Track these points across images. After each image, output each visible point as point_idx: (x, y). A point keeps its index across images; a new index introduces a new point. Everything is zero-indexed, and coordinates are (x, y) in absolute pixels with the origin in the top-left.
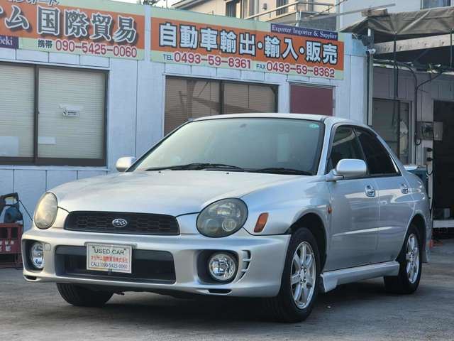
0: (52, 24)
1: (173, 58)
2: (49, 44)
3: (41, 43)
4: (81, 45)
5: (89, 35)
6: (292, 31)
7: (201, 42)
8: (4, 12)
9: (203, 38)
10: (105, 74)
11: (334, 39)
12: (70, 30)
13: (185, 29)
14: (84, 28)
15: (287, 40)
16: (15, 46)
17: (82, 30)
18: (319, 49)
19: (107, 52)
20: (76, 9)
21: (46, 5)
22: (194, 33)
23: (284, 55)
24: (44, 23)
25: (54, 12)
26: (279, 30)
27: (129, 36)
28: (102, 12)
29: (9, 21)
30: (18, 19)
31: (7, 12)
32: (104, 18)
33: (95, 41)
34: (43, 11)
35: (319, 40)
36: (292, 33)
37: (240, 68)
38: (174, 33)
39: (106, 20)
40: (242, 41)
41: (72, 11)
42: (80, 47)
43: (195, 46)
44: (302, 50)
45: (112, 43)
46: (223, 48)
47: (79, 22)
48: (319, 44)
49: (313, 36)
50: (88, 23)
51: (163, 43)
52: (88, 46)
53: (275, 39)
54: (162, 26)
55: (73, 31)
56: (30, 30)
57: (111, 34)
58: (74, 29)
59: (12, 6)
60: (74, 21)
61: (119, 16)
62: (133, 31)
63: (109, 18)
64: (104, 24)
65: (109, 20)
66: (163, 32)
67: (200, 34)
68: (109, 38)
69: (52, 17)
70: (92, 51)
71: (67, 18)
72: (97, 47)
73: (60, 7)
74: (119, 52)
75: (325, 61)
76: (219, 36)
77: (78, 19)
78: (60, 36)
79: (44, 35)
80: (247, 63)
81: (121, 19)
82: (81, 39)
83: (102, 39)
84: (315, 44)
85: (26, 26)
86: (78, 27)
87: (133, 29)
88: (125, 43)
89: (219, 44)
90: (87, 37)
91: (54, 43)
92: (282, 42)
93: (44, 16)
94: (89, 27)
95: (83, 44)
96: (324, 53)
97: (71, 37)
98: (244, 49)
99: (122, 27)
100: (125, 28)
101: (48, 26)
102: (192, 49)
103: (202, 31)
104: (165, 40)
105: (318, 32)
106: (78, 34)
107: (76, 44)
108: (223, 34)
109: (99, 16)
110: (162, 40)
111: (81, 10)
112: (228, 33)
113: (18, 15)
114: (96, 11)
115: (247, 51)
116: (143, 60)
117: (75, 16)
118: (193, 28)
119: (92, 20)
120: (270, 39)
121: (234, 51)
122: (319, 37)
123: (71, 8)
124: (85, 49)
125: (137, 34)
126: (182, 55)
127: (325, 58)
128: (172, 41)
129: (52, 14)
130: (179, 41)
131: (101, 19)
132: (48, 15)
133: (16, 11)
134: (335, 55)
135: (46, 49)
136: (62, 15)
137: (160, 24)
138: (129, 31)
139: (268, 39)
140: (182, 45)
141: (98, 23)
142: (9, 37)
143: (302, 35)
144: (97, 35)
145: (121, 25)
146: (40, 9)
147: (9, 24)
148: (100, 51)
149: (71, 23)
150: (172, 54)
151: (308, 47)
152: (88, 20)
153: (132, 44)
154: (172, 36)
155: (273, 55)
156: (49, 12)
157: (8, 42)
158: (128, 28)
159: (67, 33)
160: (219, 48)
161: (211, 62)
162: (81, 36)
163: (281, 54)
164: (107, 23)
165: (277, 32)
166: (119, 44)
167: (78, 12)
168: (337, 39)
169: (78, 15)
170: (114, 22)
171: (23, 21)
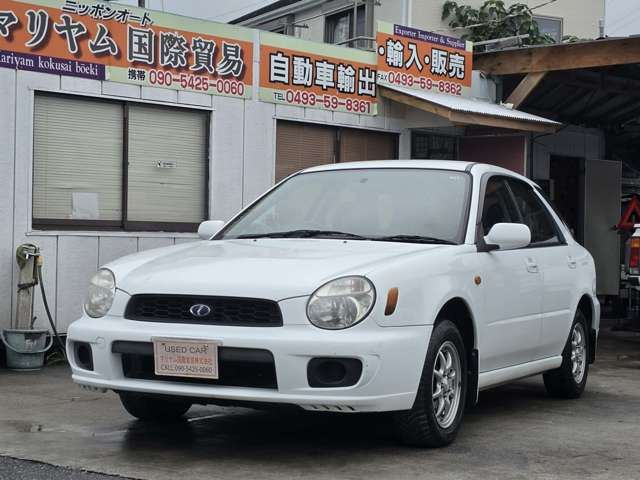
0: (145, 49)
1: (285, 97)
2: (142, 75)
3: (132, 74)
4: (179, 78)
5: (188, 66)
6: (417, 35)
7: (316, 78)
8: (88, 32)
9: (319, 73)
10: (206, 115)
11: (461, 48)
12: (166, 58)
13: (298, 61)
14: (183, 56)
15: (411, 46)
16: (101, 77)
17: (181, 58)
18: (444, 59)
19: (210, 87)
20: (173, 31)
21: (137, 25)
22: (309, 66)
23: (408, 65)
24: (136, 48)
25: (147, 35)
26: (403, 32)
27: (235, 68)
28: (205, 37)
29: (94, 43)
30: (104, 41)
31: (91, 32)
32: (206, 44)
33: (195, 73)
34: (134, 32)
35: (445, 48)
36: (417, 38)
37: (359, 111)
38: (286, 66)
39: (209, 47)
40: (362, 78)
41: (169, 34)
42: (178, 80)
43: (309, 84)
44: (427, 60)
45: (215, 75)
46: (340, 86)
47: (177, 48)
48: (445, 54)
49: (438, 43)
50: (187, 50)
51: (273, 78)
52: (188, 79)
53: (398, 43)
54: (272, 57)
55: (170, 59)
56: (119, 56)
57: (214, 65)
58: (171, 57)
59: (98, 25)
60: (171, 47)
61: (224, 42)
62: (239, 62)
63: (212, 44)
64: (206, 51)
65: (211, 48)
66: (273, 64)
67: (315, 67)
68: (211, 70)
69: (145, 40)
70: (192, 86)
71: (163, 43)
72: (198, 81)
73: (153, 28)
74: (224, 87)
75: (452, 74)
76: (336, 71)
77: (176, 45)
78: (155, 66)
79: (135, 64)
80: (366, 106)
81: (226, 46)
82: (179, 69)
83: (203, 71)
84: (441, 53)
85: (114, 51)
86: (176, 54)
87: (239, 59)
88: (230, 76)
89: (336, 81)
90: (186, 68)
91: (147, 74)
92: (406, 48)
93: (136, 39)
94: (188, 55)
95: (182, 76)
96: (451, 65)
97: (168, 67)
98: (364, 88)
99: (227, 56)
100: (230, 58)
101: (140, 52)
102: (306, 86)
103: (318, 64)
104: (276, 74)
105: (445, 38)
106: (175, 63)
107: (174, 77)
108: (341, 68)
109: (200, 41)
110: (272, 75)
111: (180, 32)
112: (346, 68)
113: (104, 37)
114: (197, 35)
115: (367, 91)
116: (251, 99)
117: (172, 40)
118: (308, 60)
119: (192, 45)
120: (392, 44)
121: (352, 91)
122: (445, 45)
123: (167, 30)
124: (184, 83)
125: (244, 66)
126: (295, 94)
127: (452, 71)
128: (283, 76)
129: (145, 36)
130: (292, 77)
131: (203, 45)
132: (140, 37)
133: (102, 31)
134: (462, 67)
135: (138, 81)
136: (156, 38)
137: (271, 54)
138: (235, 62)
139: (390, 43)
140: (295, 82)
141: (199, 50)
142: (94, 65)
143: (428, 41)
144: (198, 65)
145: (225, 54)
146: (131, 30)
147: (94, 47)
148: (201, 86)
149: (167, 50)
150: (284, 92)
151: (434, 56)
152: (187, 45)
153: (239, 79)
154: (284, 69)
155: (395, 64)
156: (142, 34)
157: (92, 72)
158: (234, 58)
159: (163, 62)
160: (336, 87)
161: (327, 104)
162: (180, 66)
163: (405, 63)
164: (210, 50)
165: (400, 35)
166: (224, 77)
167: (176, 35)
168: (464, 49)
169: (176, 39)
170: (217, 50)
171: (111, 44)
